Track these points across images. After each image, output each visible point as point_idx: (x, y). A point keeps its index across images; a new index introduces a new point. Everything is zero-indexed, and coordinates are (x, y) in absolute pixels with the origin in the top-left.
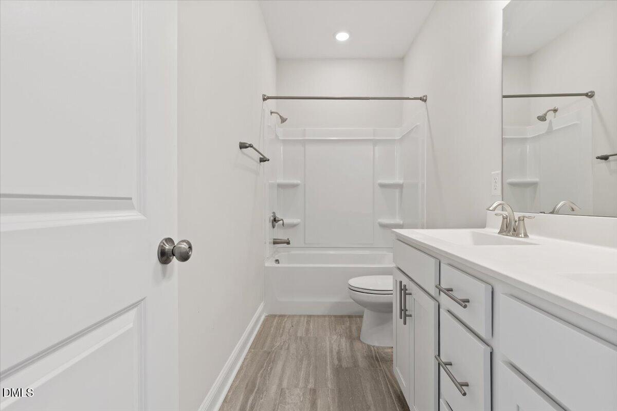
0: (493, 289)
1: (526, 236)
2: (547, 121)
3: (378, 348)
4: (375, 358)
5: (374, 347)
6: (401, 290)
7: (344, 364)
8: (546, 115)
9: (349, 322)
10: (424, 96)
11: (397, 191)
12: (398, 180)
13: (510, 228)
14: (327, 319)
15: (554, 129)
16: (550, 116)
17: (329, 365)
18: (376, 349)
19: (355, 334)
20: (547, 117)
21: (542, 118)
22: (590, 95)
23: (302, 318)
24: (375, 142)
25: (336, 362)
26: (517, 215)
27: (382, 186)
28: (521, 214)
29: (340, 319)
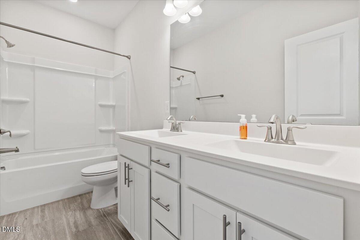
0: (180, 156)
1: (181, 131)
2: (180, 80)
3: (104, 208)
4: (103, 216)
5: (101, 209)
6: (126, 167)
7: (81, 228)
8: (180, 77)
9: (80, 199)
10: (129, 56)
11: (111, 110)
12: (111, 103)
13: (175, 128)
14: (61, 202)
15: (183, 85)
16: (181, 78)
17: (68, 234)
18: (103, 210)
19: (86, 205)
20: (180, 79)
21: (179, 79)
22: (194, 73)
23: (36, 210)
24: (96, 77)
25: (74, 230)
26: (178, 122)
27: (101, 106)
28: (179, 122)
29: (72, 199)
